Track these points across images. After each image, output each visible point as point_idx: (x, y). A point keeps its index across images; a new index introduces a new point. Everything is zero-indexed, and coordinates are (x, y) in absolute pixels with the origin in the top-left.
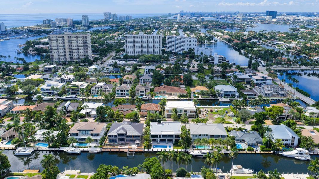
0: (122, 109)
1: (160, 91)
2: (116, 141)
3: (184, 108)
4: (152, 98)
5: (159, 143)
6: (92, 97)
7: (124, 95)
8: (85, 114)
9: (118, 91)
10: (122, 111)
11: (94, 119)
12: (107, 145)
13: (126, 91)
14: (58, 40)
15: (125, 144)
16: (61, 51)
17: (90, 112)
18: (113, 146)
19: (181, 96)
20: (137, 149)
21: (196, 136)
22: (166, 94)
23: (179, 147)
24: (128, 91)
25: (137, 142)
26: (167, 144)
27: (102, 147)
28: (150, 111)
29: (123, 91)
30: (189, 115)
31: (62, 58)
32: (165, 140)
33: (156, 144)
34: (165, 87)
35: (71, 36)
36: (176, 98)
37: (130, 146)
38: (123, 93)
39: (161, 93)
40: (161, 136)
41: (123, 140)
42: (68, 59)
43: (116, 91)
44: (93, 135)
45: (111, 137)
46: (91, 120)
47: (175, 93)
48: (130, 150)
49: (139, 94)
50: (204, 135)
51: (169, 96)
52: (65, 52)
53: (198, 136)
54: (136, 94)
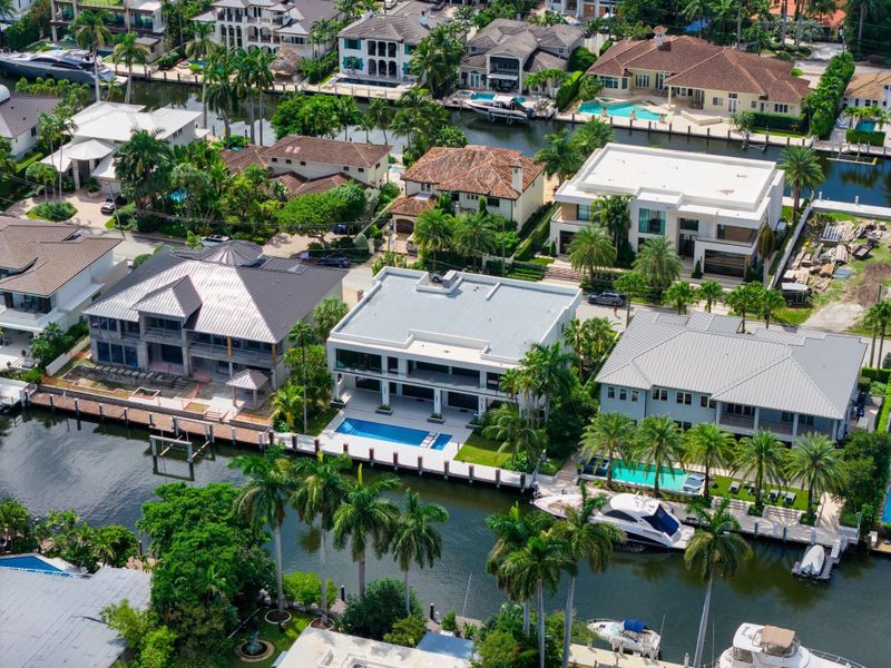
0: (296, 167)
1: (628, 73)
2: (131, 357)
3: (686, 200)
4: (560, 117)
5: (384, 410)
6: (188, 72)
7: (388, 78)
8: (70, 171)
9: (353, 44)
10: (293, 174)
11: (109, 206)
12: (79, 372)
13: (401, 49)
15: (172, 386)
17: (98, 162)
18: (112, 386)
19: (759, 122)
20: (233, 423)
21: (617, 394)
22: (660, 91)
23: (489, 454)
24: (410, 48)
25: (246, 381)
26: (436, 419)
27: (38, 382)
28: (455, 197)
29: (382, 45)
30: (709, 254)
32: (429, 394)
33: (368, 414)
34: (666, 47)
36: (721, 130)
37: (198, 401)
38: (382, 63)
39: (641, 84)
40: (402, 367)
41: (172, 355)
43: (342, 43)
44: (17, 300)
45: (104, 327)
46: (89, 213)
47: (723, 95)
48: (188, 425)
49: (484, 77)
50: (685, 397)
51: (678, 113)
53: (641, 398)
54: (465, 75)
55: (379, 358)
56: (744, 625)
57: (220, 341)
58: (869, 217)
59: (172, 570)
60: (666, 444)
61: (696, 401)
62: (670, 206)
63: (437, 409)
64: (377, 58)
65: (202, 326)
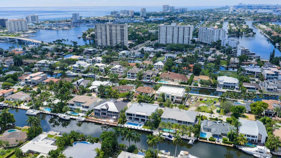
0: (121, 89)
1: (164, 77)
2: (99, 114)
3: (172, 93)
4: (156, 83)
5: (133, 121)
6: (107, 77)
7: (133, 78)
8: (92, 90)
9: (129, 73)
10: (121, 90)
11: (97, 94)
12: (92, 116)
13: (135, 74)
14: (102, 28)
15: (105, 118)
16: (104, 37)
17: (95, 88)
18: (97, 118)
19: (182, 83)
20: (113, 123)
21: (164, 119)
22: (169, 79)
23: (147, 127)
24: (136, 74)
25: (115, 117)
26: (140, 122)
27: (87, 118)
28: (142, 93)
29: (133, 73)
30: (175, 100)
31: (104, 43)
32: (139, 119)
33: (131, 122)
34: (169, 74)
35: (111, 25)
36: (177, 84)
37: (108, 120)
38: (133, 76)
39: (166, 78)
40: (135, 116)
41: (105, 114)
42: (109, 44)
43: (127, 73)
44: (84, 107)
45: (96, 110)
46: (94, 95)
47: (177, 80)
48: (107, 123)
49: (146, 78)
50: (172, 120)
51: (171, 82)
52: (106, 38)
53: (167, 120)
54: (143, 77)
55: (132, 114)
56: (181, 151)
57: (111, 112)
58: (197, 96)
59: (104, 143)
60: (170, 126)
61: (174, 120)
62: (170, 94)
63: (140, 121)
64: (132, 75)
65: (109, 110)
